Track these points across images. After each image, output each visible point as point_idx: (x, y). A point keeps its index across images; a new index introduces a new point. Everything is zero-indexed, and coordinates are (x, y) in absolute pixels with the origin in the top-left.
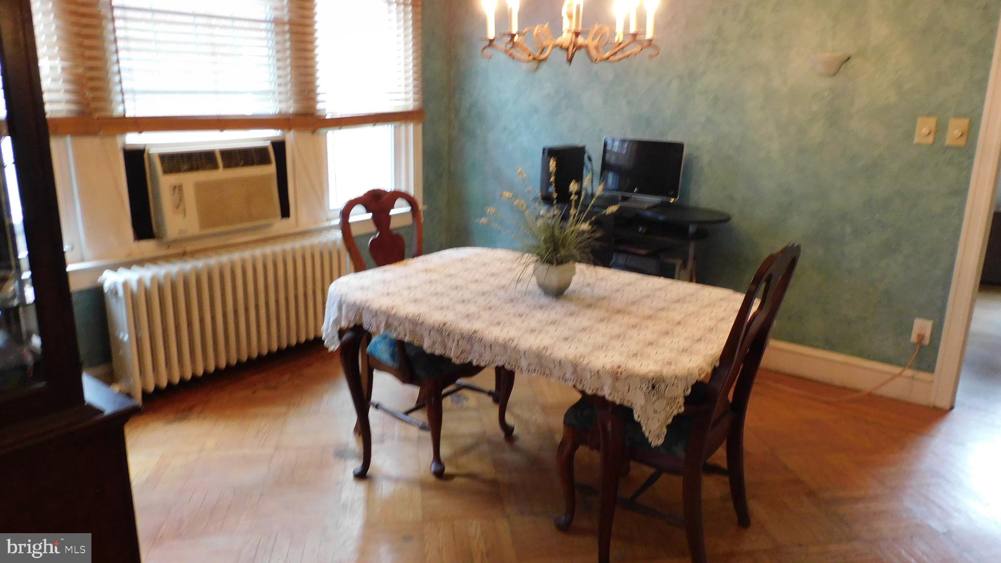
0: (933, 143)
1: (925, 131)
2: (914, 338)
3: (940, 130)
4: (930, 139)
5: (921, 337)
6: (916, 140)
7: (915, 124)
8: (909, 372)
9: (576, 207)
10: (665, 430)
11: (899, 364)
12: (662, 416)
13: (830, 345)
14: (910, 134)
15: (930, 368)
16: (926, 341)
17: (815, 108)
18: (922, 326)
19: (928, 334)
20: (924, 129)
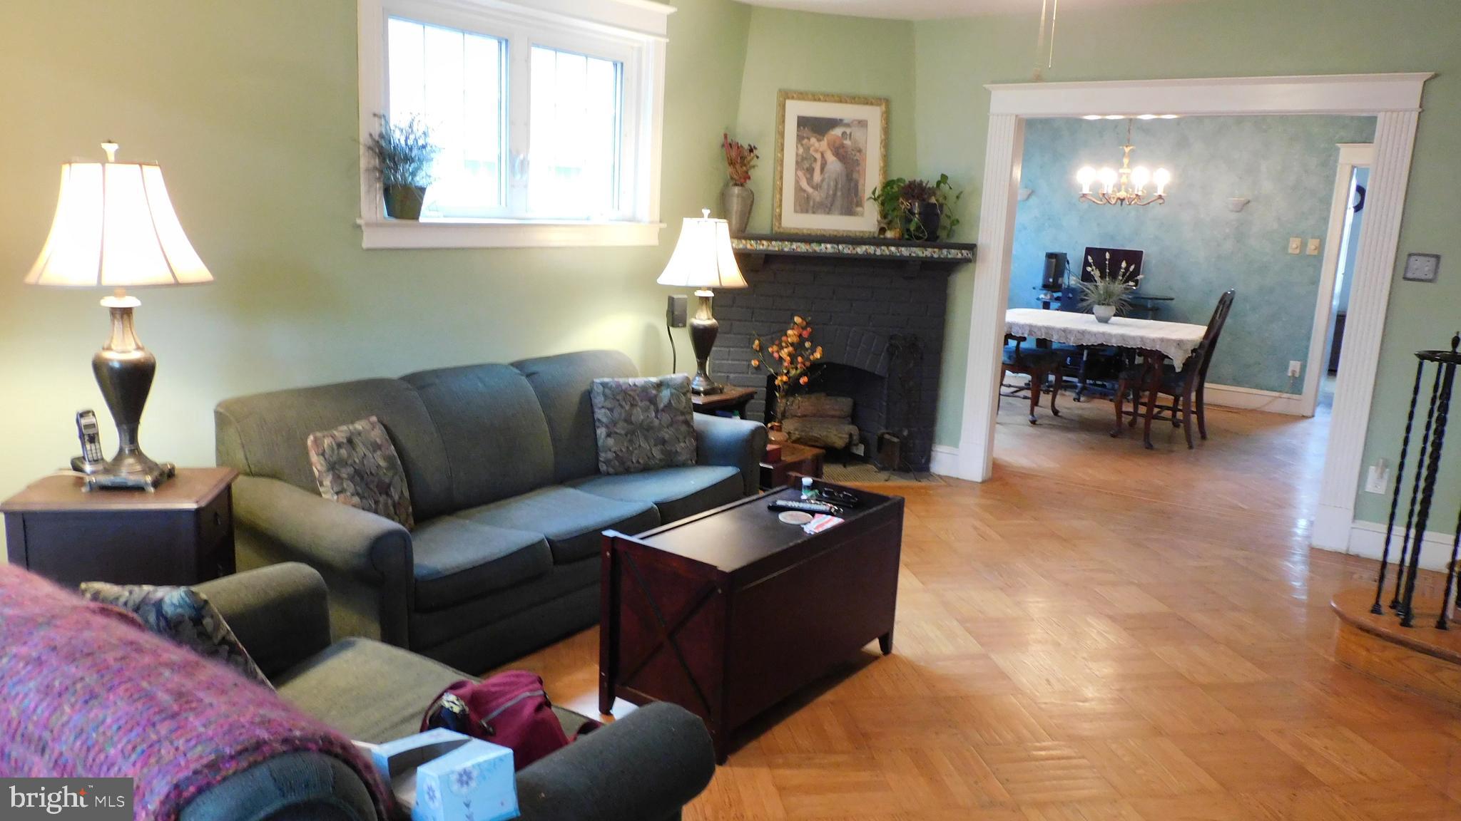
0: (1300, 253)
1: (1294, 246)
2: (1290, 374)
3: (1304, 245)
4: (1298, 251)
5: (1294, 372)
6: (1290, 251)
7: (1288, 242)
8: (1285, 395)
9: (1123, 276)
10: (1182, 365)
11: (1280, 392)
12: (1181, 358)
13: (1237, 382)
14: (1285, 248)
15: (1299, 392)
16: (1297, 375)
17: (1227, 230)
18: (1294, 365)
19: (1298, 370)
20: (1294, 244)
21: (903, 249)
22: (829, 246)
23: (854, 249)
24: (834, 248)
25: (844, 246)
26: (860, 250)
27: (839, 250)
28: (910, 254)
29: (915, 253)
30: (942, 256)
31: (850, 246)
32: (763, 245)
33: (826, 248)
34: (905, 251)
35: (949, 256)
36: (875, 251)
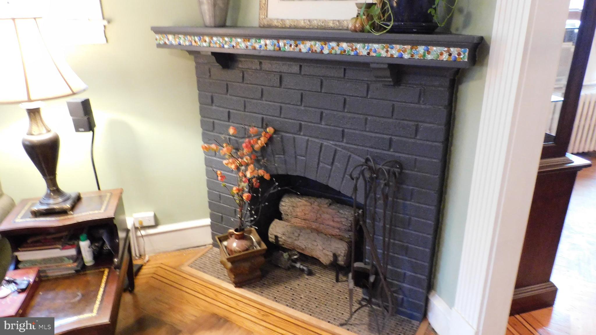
21: (359, 46)
22: (268, 42)
23: (297, 46)
24: (275, 45)
25: (285, 41)
26: (304, 47)
27: (279, 46)
28: (369, 53)
29: (375, 51)
30: (416, 57)
31: (292, 42)
32: (205, 41)
33: (266, 45)
34: (362, 49)
35: (429, 57)
36: (322, 48)
